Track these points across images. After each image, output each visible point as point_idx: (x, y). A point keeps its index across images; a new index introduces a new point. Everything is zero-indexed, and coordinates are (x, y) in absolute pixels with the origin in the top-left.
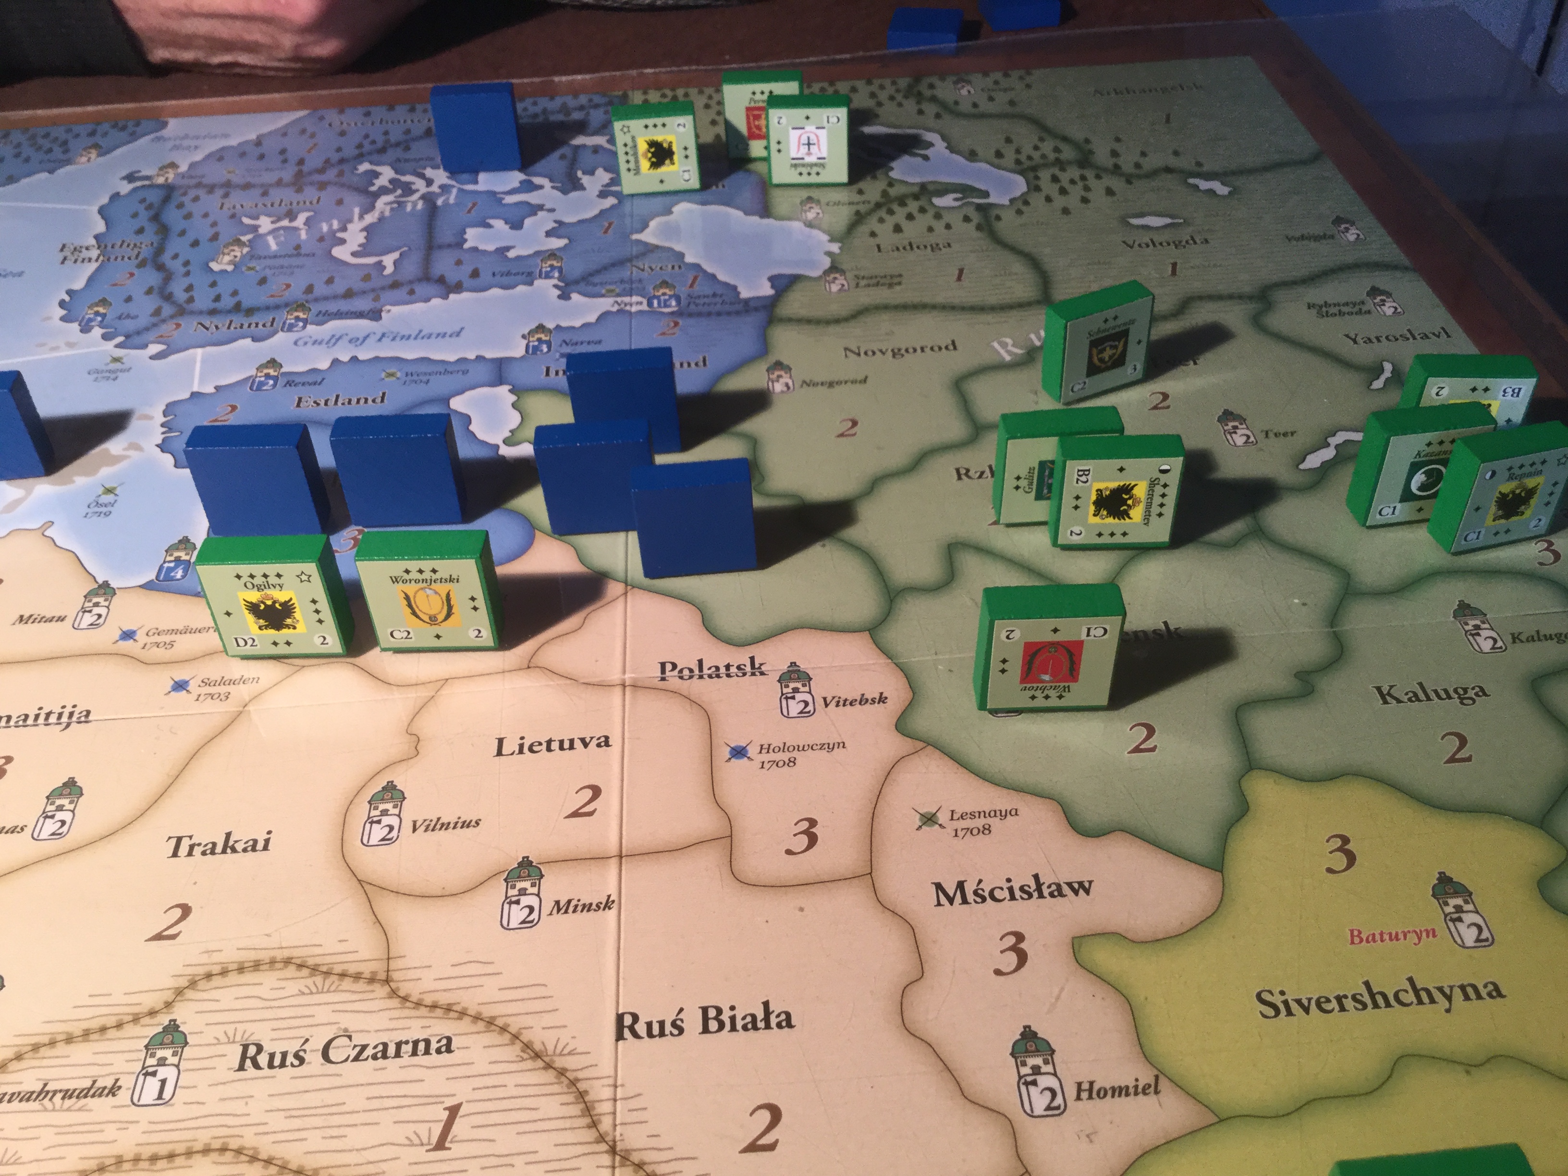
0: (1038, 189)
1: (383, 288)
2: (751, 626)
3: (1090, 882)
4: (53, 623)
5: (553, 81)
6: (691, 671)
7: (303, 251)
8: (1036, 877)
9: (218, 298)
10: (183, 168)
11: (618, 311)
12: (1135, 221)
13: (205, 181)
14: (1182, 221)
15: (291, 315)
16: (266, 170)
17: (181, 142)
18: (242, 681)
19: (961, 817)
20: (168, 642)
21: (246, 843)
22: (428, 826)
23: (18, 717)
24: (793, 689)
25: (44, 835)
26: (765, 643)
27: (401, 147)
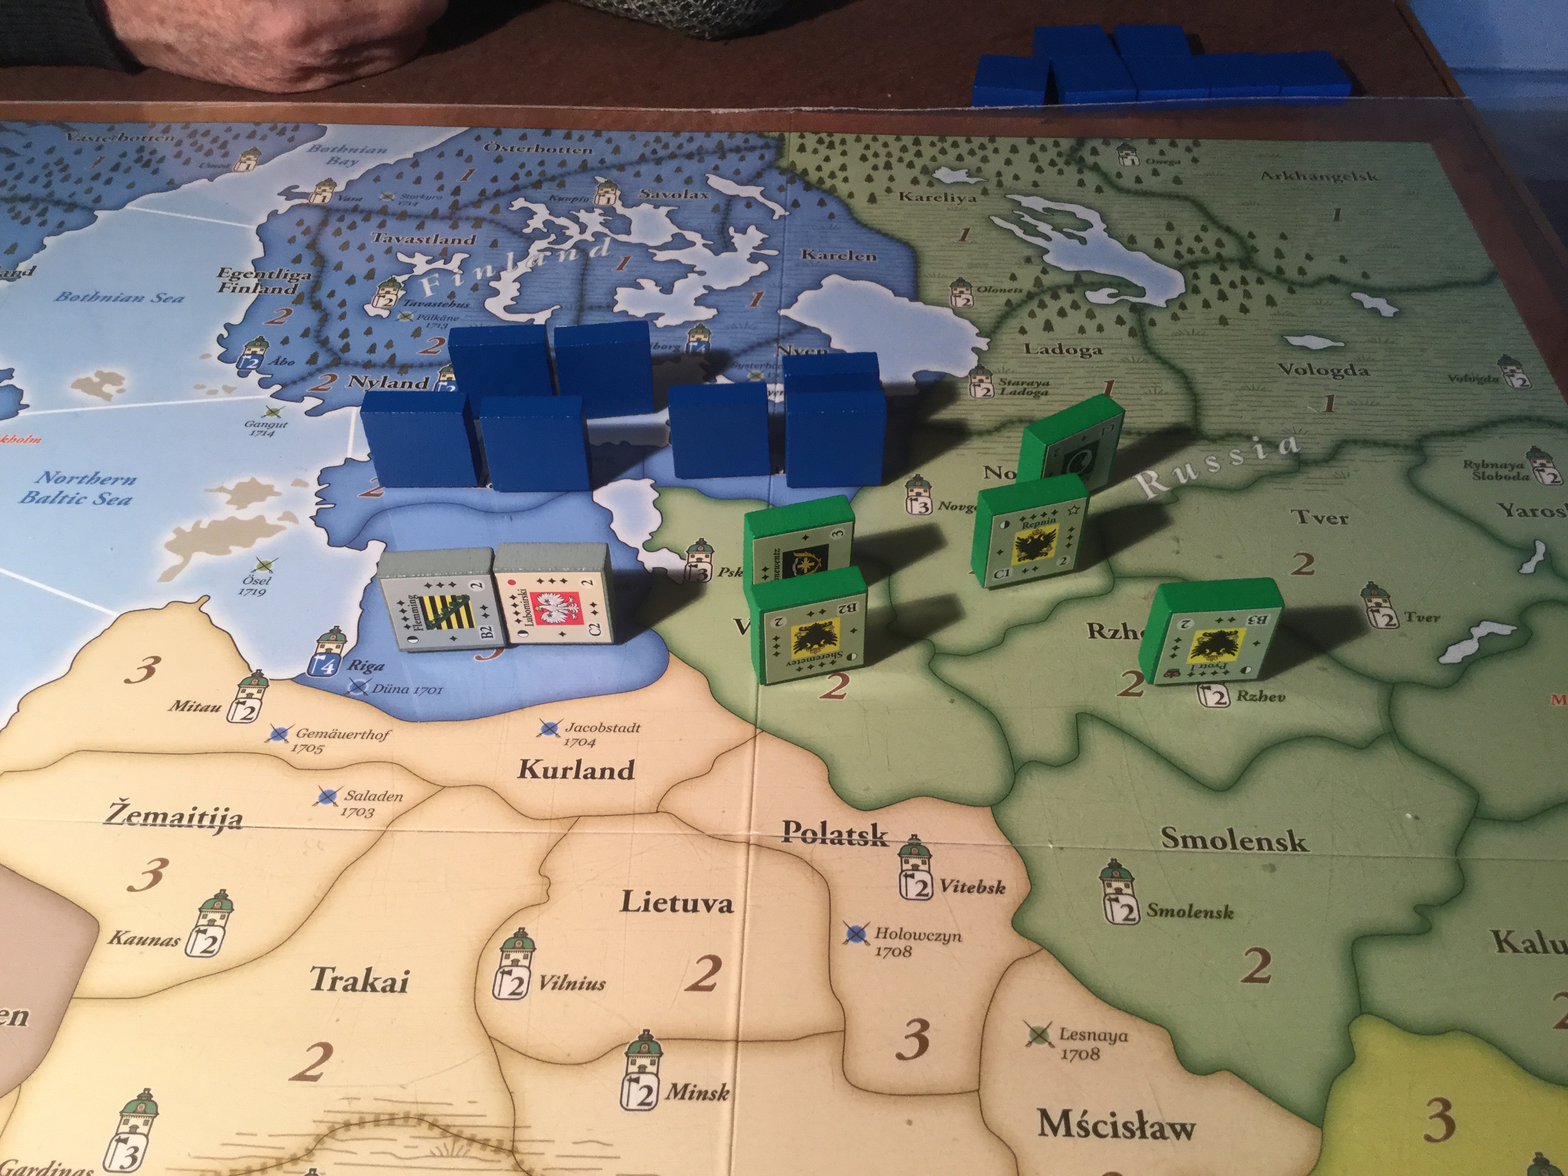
0: (1196, 290)
2: (877, 789)
3: (1193, 1125)
4: (208, 713)
6: (814, 833)
7: (457, 300)
8: (1140, 1114)
9: (372, 349)
10: (340, 187)
12: (1295, 341)
13: (362, 205)
14: (1342, 344)
15: (444, 376)
16: (422, 197)
17: (339, 155)
18: (386, 797)
19: (1071, 1037)
20: (317, 746)
21: (385, 981)
22: (556, 983)
23: (174, 816)
24: (913, 866)
25: (197, 952)
26: (888, 810)
27: (555, 184)
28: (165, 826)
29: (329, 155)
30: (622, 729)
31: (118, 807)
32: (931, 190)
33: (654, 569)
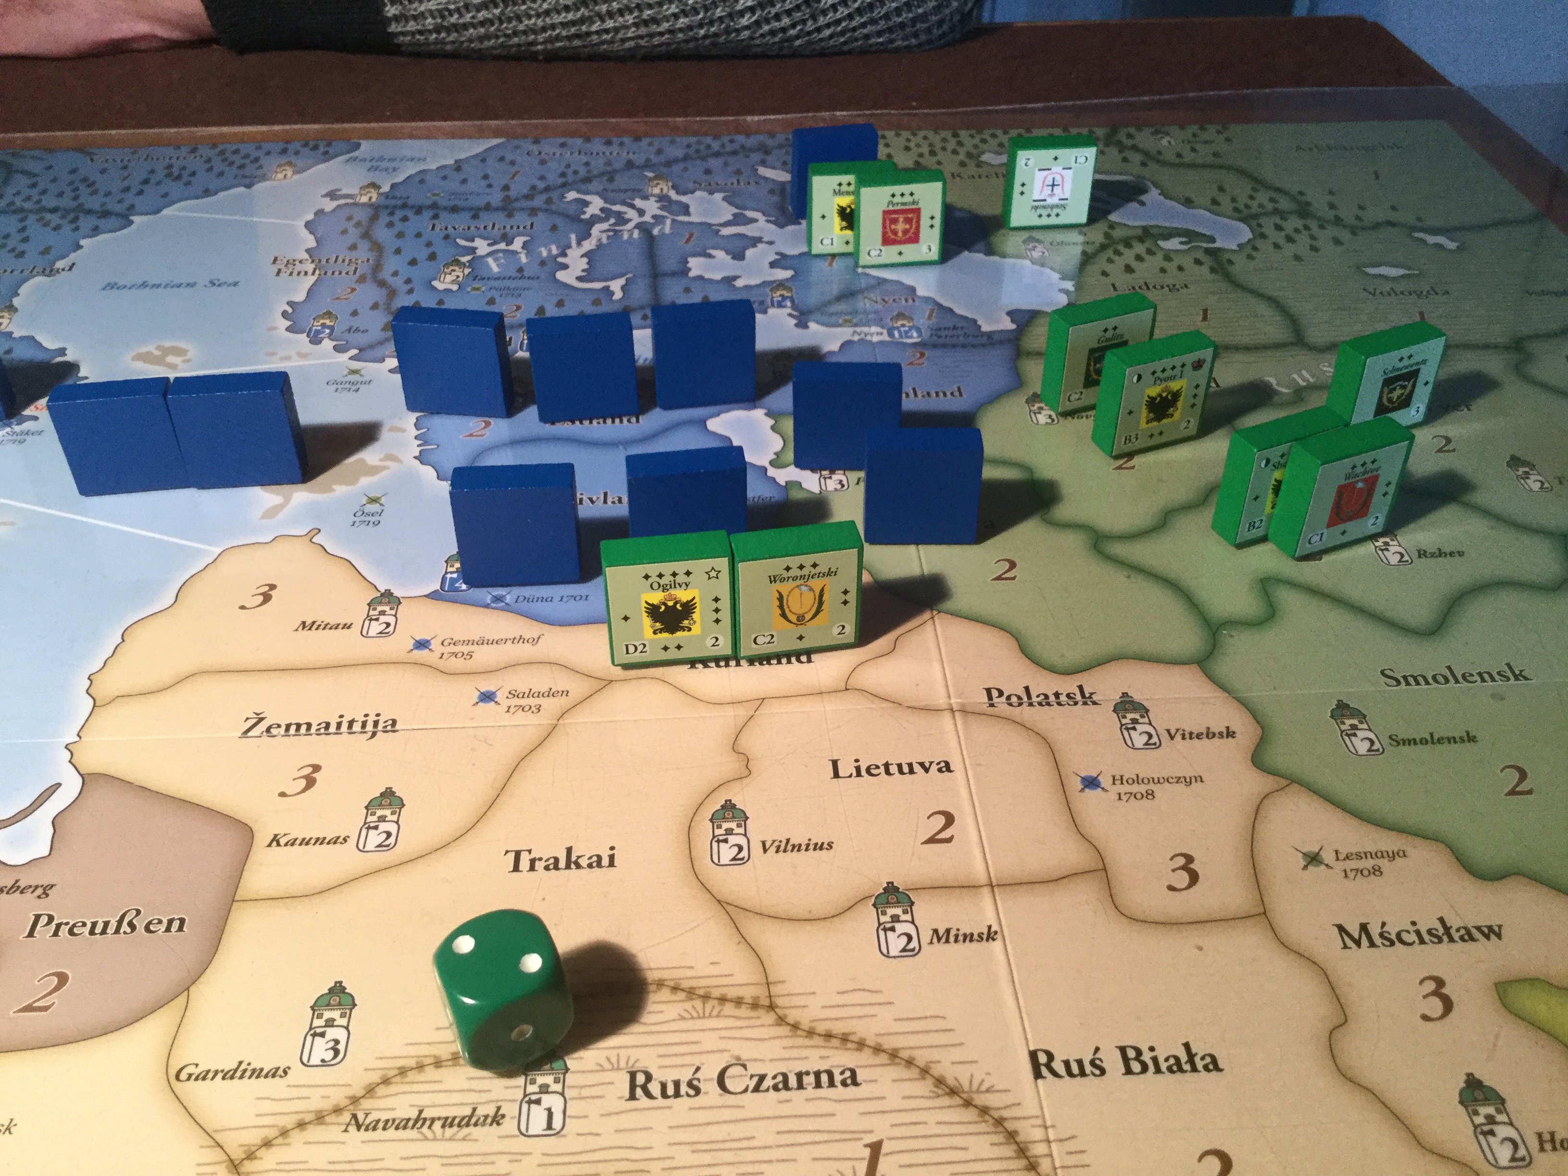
0: (1263, 236)
2: (1072, 656)
3: (1500, 926)
4: (339, 631)
5: (745, 120)
6: (1019, 698)
7: (526, 274)
10: (386, 188)
11: (859, 340)
12: (1371, 271)
13: (410, 202)
14: (1417, 272)
16: (472, 193)
17: (379, 163)
18: (551, 694)
19: (1347, 857)
20: (465, 653)
21: (590, 858)
22: (778, 847)
23: (319, 724)
24: (1132, 720)
25: (370, 847)
26: (1093, 672)
27: (605, 178)
28: (311, 735)
29: (369, 165)
31: (254, 721)
32: (981, 170)
33: (786, 483)
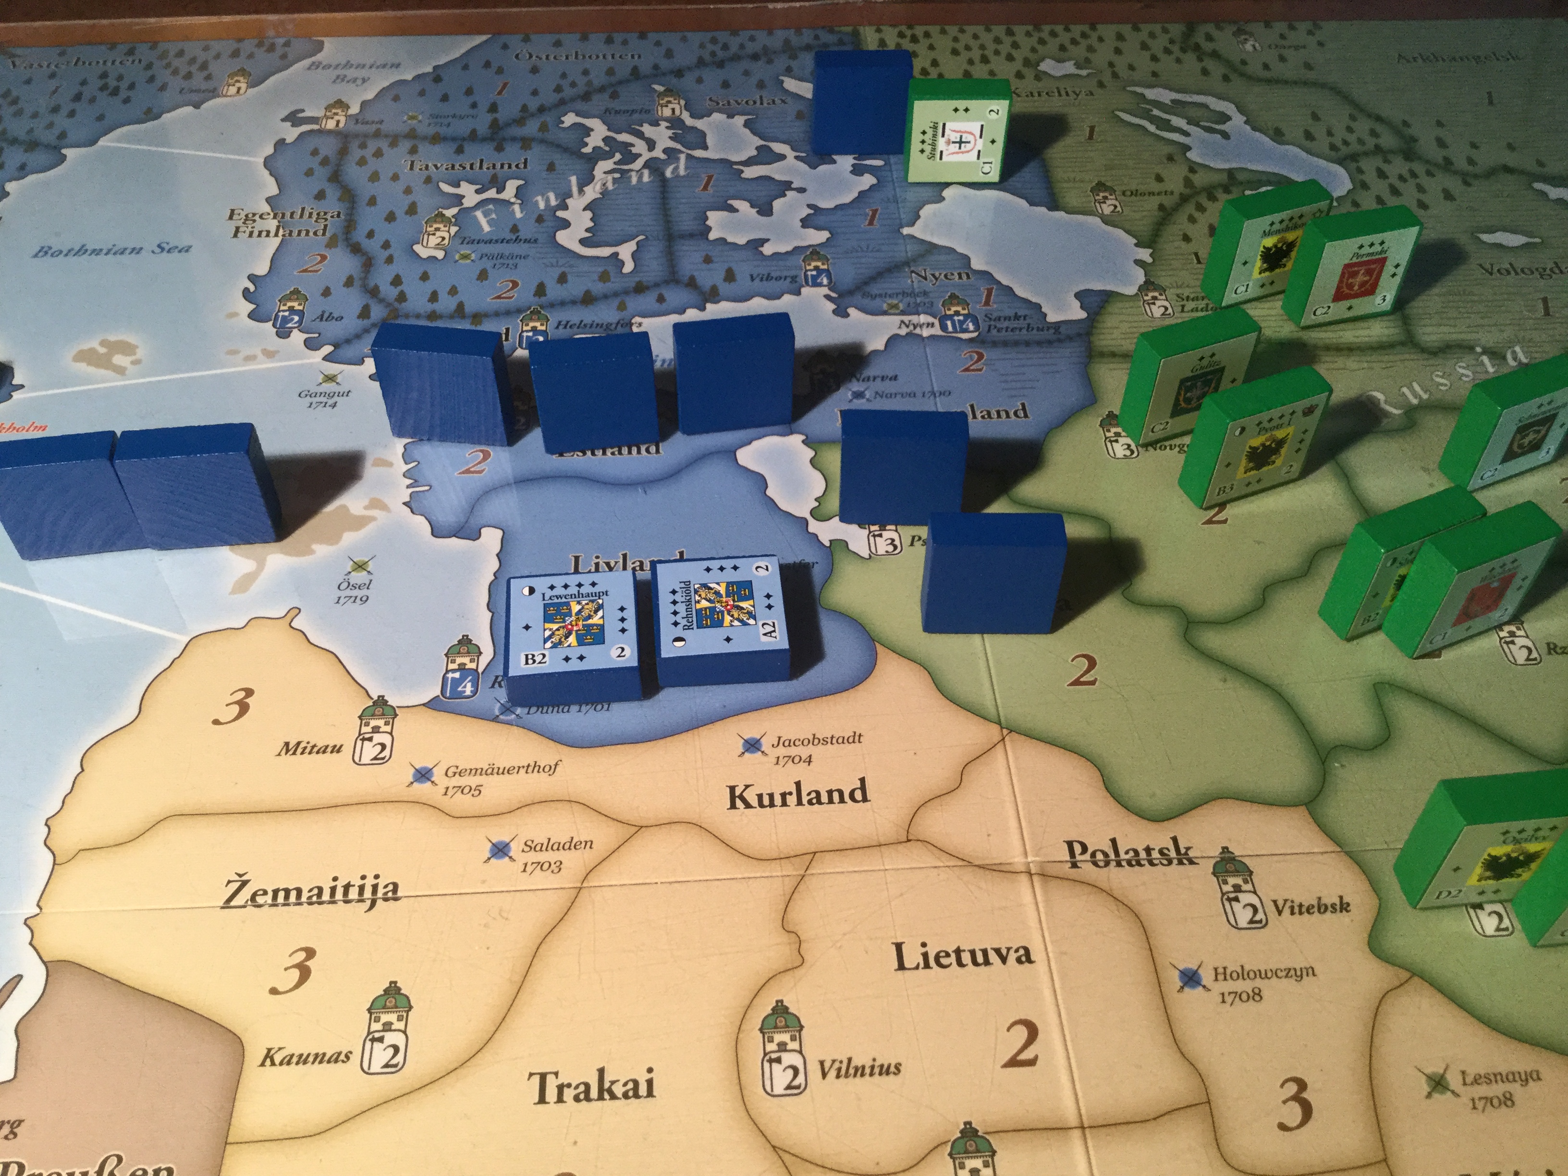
0: (1364, 186)
1: (626, 292)
2: (1163, 793)
4: (328, 755)
6: (1106, 855)
7: (523, 235)
9: (434, 297)
10: (354, 109)
11: (908, 336)
12: (1488, 238)
13: (384, 129)
14: (1539, 240)
15: (527, 325)
16: (454, 116)
17: (344, 72)
18: (572, 845)
19: (1476, 1081)
20: (473, 787)
21: (625, 1084)
22: (839, 1069)
23: (310, 891)
24: (1234, 886)
25: (376, 1067)
26: (1186, 818)
27: (606, 96)
28: (301, 905)
29: (333, 73)
30: (840, 740)
31: (236, 885)
32: (1040, 85)
33: (831, 541)
